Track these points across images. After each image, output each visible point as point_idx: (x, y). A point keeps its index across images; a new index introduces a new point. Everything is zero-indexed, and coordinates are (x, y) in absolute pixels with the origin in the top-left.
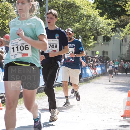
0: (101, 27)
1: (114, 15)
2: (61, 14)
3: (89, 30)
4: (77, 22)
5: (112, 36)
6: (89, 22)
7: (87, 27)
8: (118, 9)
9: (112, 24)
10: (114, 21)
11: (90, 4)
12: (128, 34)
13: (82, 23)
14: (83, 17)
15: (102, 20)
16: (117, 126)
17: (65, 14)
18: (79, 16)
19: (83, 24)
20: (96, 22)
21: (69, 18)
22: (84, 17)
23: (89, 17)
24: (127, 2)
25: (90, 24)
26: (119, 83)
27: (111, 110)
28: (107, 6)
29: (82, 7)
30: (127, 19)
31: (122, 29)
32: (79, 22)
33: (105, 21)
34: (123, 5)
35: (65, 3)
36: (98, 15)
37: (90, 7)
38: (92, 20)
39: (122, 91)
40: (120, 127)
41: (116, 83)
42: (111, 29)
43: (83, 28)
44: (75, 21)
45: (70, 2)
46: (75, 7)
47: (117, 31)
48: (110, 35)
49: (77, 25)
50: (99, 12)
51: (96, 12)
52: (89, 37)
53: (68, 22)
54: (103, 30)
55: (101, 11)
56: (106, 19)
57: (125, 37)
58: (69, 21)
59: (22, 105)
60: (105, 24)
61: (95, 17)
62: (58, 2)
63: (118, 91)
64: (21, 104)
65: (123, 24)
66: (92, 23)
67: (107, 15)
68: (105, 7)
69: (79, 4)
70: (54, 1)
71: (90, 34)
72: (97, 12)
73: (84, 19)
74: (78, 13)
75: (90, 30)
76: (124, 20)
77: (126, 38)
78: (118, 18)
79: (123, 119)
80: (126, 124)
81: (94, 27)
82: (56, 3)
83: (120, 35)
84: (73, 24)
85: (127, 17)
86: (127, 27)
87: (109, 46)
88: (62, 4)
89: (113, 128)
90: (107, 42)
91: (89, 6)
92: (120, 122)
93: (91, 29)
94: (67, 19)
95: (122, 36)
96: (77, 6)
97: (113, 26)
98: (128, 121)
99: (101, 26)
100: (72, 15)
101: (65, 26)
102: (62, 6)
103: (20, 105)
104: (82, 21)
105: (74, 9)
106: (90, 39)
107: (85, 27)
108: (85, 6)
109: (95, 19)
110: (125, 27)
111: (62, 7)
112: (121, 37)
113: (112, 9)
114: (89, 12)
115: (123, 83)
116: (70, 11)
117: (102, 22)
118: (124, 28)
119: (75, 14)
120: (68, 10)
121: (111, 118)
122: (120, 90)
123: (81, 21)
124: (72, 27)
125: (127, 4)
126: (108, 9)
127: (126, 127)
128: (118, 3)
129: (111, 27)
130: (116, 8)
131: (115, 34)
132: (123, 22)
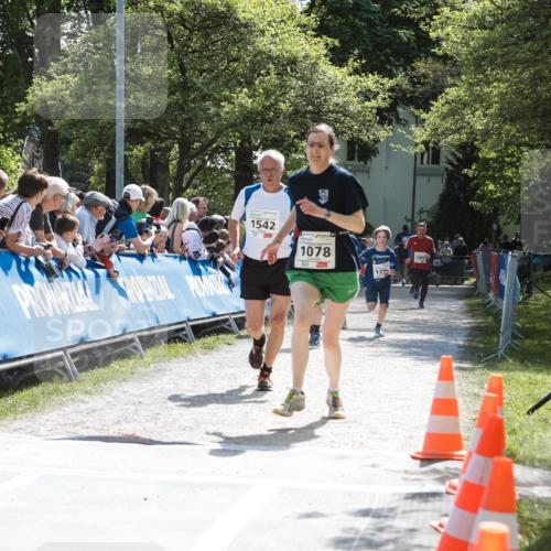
0: (337, 104)
1: (386, 56)
2: (179, 52)
3: (290, 115)
4: (240, 84)
5: (382, 140)
6: (289, 83)
7: (282, 106)
8: (404, 34)
9: (378, 93)
10: (388, 83)
11: (291, 15)
12: (443, 133)
13: (261, 90)
14: (265, 67)
15: (340, 77)
16: (397, 497)
17: (196, 54)
18: (251, 61)
19: (268, 94)
20: (318, 83)
21: (210, 71)
22: (271, 66)
23: (288, 64)
24: (437, 6)
25: (292, 93)
26: (410, 323)
27: (374, 433)
28: (361, 20)
29: (261, 26)
30: (439, 73)
31: (417, 112)
32: (249, 84)
33: (351, 80)
34: (423, 19)
35: (192, 10)
36: (326, 56)
37: (291, 25)
38: (301, 79)
39: (419, 354)
40: (409, 502)
41: (399, 322)
42: (375, 111)
43: (267, 109)
44: (233, 81)
45: (215, 5)
46: (235, 28)
47: (399, 120)
48: (372, 137)
49: (243, 98)
50: (327, 45)
51: (316, 47)
52: (292, 145)
53: (207, 84)
54: (345, 115)
55: (337, 43)
56: (356, 72)
57: (431, 145)
58: (210, 83)
59: (21, 419)
60: (353, 93)
61: (314, 65)
62: (166, 5)
63: (405, 354)
64: (18, 416)
65: (421, 94)
66: (302, 87)
67: (360, 57)
68: (352, 25)
69: (250, 12)
70: (151, 4)
71: (293, 134)
72: (322, 45)
73: (268, 74)
74: (246, 50)
75: (293, 117)
76: (425, 76)
77: (433, 148)
78: (405, 70)
79: (421, 466)
80: (430, 486)
81: (308, 105)
82: (159, 9)
83: (410, 138)
84: (227, 93)
85: (439, 66)
86: (438, 105)
87: (369, 177)
88: (181, 15)
89: (381, 506)
90: (362, 163)
91: (289, 22)
92: (406, 479)
93: (296, 112)
94: (202, 72)
95: (418, 140)
96: (243, 21)
97: (384, 99)
98: (437, 476)
99: (336, 99)
100: (222, 59)
101: (194, 101)
102: (182, 20)
103: (15, 419)
104: (262, 82)
105: (232, 33)
106: (296, 151)
107: (272, 105)
108: (275, 21)
109: (312, 74)
110: (432, 105)
111: (183, 25)
112: (416, 145)
113: (381, 33)
114: (288, 47)
115: (425, 322)
116: (213, 43)
117: (342, 84)
118: (427, 110)
119: (234, 53)
120: (208, 35)
121: (374, 466)
122: (411, 354)
123: (257, 82)
124: (222, 104)
125: (437, 14)
126: (365, 32)
127: (431, 499)
128: (403, 12)
129: (376, 105)
130: (395, 30)
131: (391, 134)
132: (422, 85)
